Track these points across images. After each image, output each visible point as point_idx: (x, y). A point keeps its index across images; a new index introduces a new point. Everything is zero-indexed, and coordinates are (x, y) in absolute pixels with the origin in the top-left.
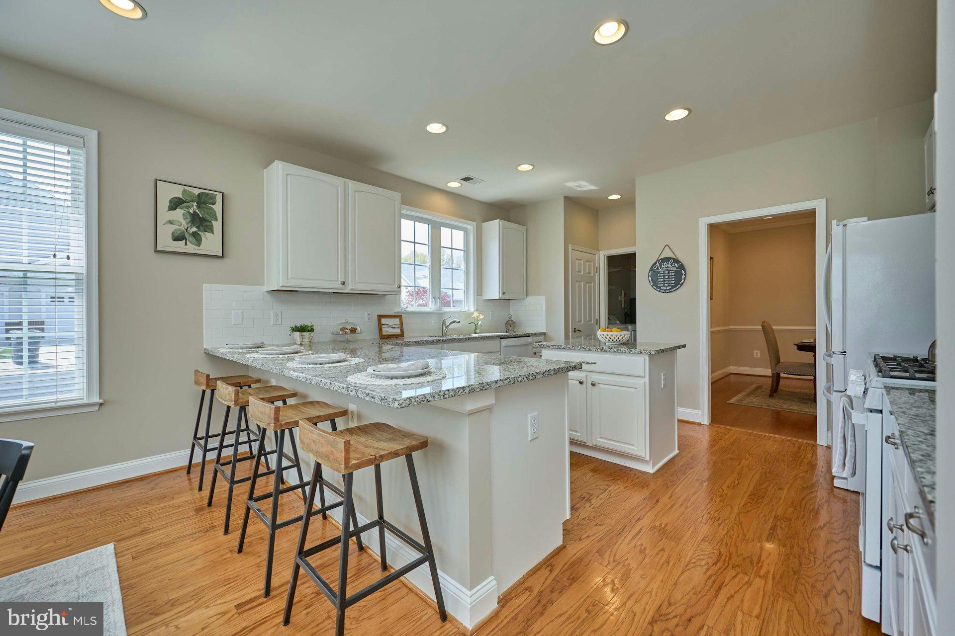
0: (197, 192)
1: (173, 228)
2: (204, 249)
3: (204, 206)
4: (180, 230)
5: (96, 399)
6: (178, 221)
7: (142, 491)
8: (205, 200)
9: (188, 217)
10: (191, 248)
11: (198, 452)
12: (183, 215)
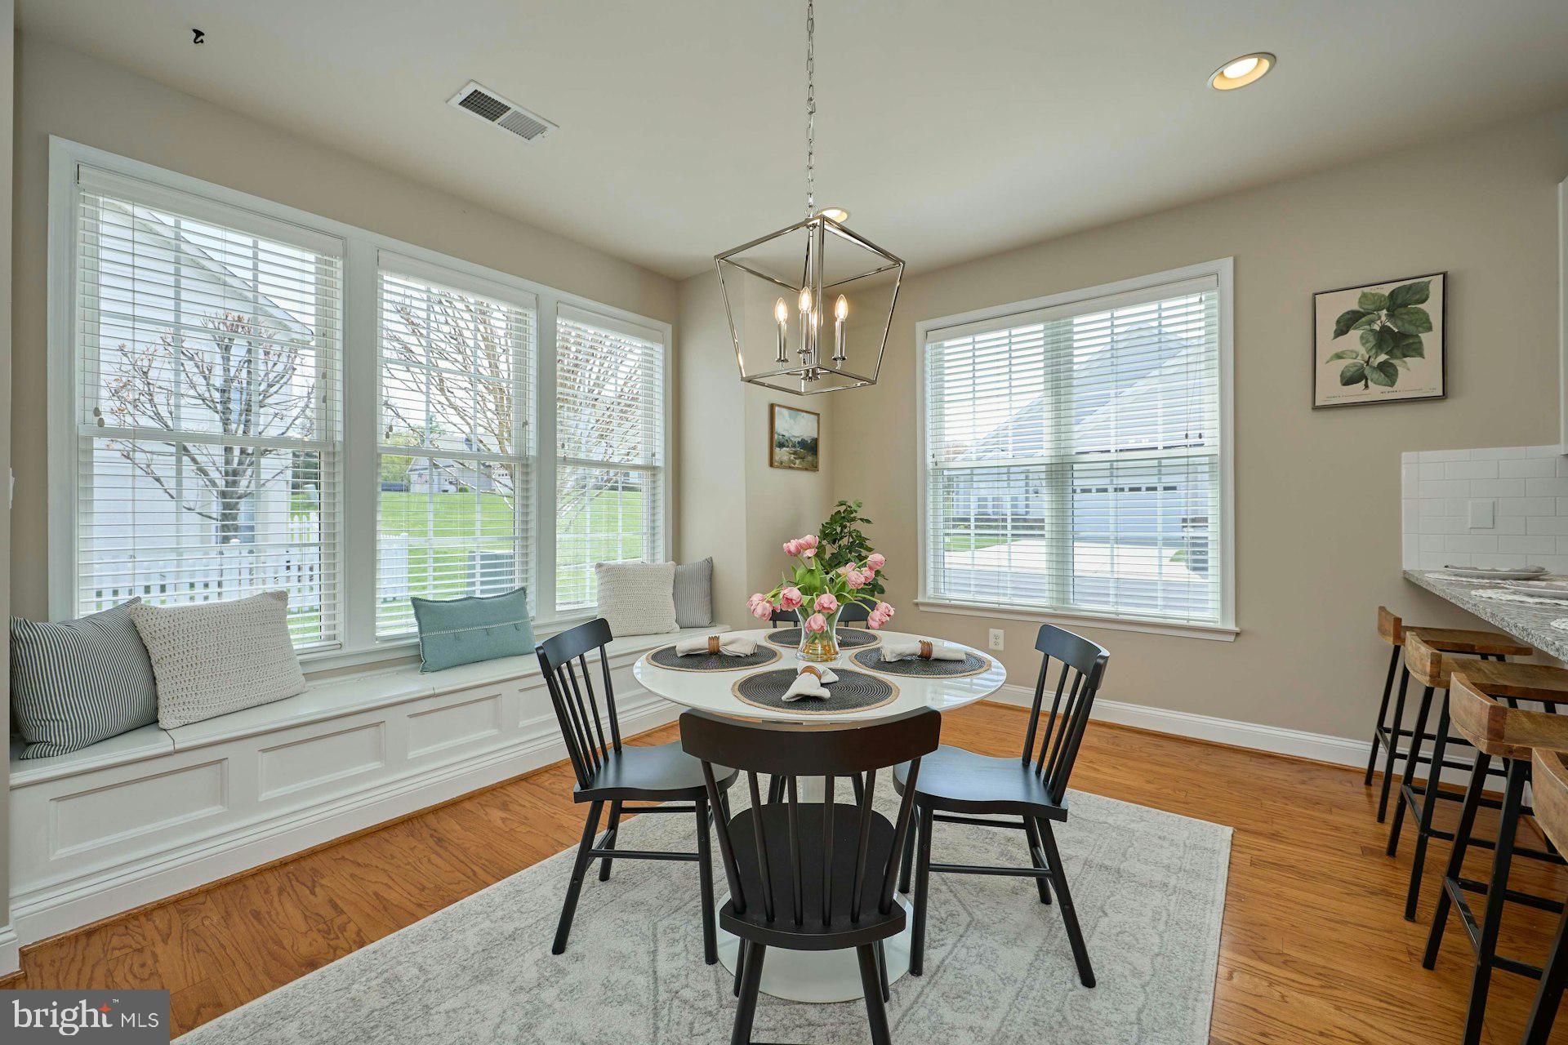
0: (1386, 290)
1: (1341, 365)
2: (1402, 388)
3: (1403, 310)
4: (1354, 365)
5: (1231, 626)
6: (1352, 351)
7: (1288, 778)
8: (1406, 299)
9: (1371, 338)
10: (1377, 391)
11: (1383, 752)
12: (1362, 337)
